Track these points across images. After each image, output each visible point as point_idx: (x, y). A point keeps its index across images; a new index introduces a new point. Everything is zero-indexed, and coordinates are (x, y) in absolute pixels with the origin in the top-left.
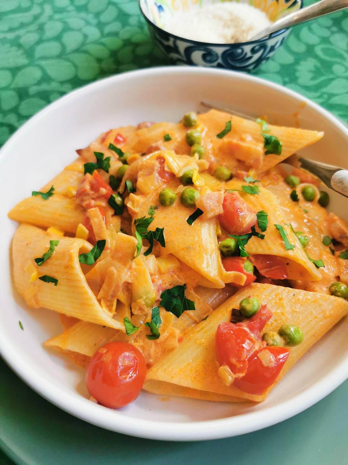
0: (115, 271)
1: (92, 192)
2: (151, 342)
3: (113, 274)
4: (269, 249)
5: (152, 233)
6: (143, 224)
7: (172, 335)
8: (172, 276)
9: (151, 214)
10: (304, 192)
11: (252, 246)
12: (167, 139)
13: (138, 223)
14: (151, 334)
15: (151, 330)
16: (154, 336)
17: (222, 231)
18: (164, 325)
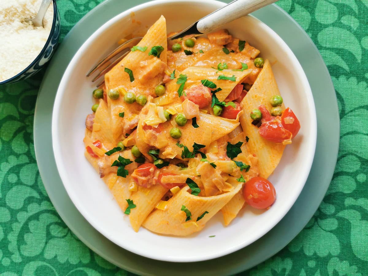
0: (216, 179)
1: (149, 177)
2: (250, 171)
3: (217, 180)
4: (229, 90)
5: (195, 151)
6: (186, 153)
7: (251, 159)
8: (221, 148)
9: (182, 146)
10: (188, 46)
11: (221, 97)
12: (122, 115)
13: (184, 156)
14: (245, 170)
15: (245, 169)
16: (247, 169)
17: (206, 109)
18: (244, 161)
